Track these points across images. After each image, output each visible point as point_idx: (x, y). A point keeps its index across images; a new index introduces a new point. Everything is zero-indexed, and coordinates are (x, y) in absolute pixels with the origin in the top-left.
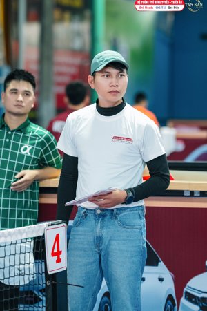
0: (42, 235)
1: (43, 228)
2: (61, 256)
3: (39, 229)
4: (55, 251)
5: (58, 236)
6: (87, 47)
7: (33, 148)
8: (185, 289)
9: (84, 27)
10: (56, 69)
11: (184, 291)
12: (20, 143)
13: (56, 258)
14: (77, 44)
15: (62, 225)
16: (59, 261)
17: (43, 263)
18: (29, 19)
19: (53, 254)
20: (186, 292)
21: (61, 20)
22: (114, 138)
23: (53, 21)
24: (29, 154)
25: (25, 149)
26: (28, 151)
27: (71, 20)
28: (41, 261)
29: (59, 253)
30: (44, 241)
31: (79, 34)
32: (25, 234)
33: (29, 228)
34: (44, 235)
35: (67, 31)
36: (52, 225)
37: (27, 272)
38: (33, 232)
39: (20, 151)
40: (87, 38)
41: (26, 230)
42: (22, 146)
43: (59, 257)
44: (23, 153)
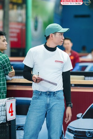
1: (5, 101)
2: (13, 113)
3: (3, 101)
4: (11, 111)
5: (12, 104)
6: (24, 21)
8: (68, 127)
9: (23, 12)
10: (10, 30)
11: (67, 128)
13: (11, 114)
14: (20, 19)
15: (13, 99)
16: (12, 115)
17: (5, 116)
20: (68, 128)
21: (13, 9)
22: (56, 61)
23: (9, 9)
27: (17, 9)
29: (12, 112)
31: (20, 15)
35: (15, 14)
36: (9, 99)
40: (24, 17)
43: (12, 113)
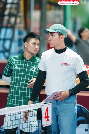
0: (40, 108)
1: (40, 105)
3: (39, 105)
4: (46, 116)
5: (47, 108)
7: (37, 68)
9: (61, 12)
12: (31, 66)
13: (46, 119)
14: (58, 21)
15: (49, 104)
16: (48, 120)
17: (41, 121)
18: (36, 9)
19: (45, 117)
21: (50, 9)
23: (47, 10)
24: (35, 71)
25: (33, 69)
26: (34, 70)
27: (55, 9)
28: (39, 121)
29: (48, 117)
30: (41, 111)
32: (32, 107)
33: (34, 105)
34: (41, 108)
36: (45, 103)
37: (33, 126)
38: (36, 106)
39: (31, 70)
41: (33, 106)
42: (32, 67)
43: (48, 119)
44: (32, 71)
